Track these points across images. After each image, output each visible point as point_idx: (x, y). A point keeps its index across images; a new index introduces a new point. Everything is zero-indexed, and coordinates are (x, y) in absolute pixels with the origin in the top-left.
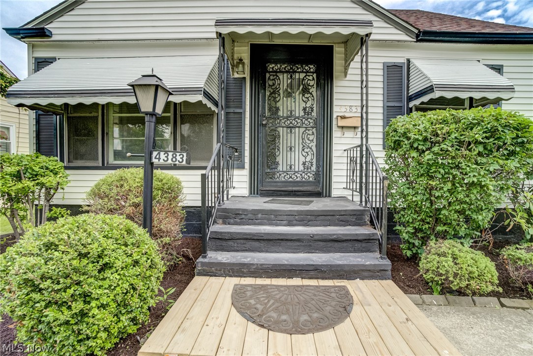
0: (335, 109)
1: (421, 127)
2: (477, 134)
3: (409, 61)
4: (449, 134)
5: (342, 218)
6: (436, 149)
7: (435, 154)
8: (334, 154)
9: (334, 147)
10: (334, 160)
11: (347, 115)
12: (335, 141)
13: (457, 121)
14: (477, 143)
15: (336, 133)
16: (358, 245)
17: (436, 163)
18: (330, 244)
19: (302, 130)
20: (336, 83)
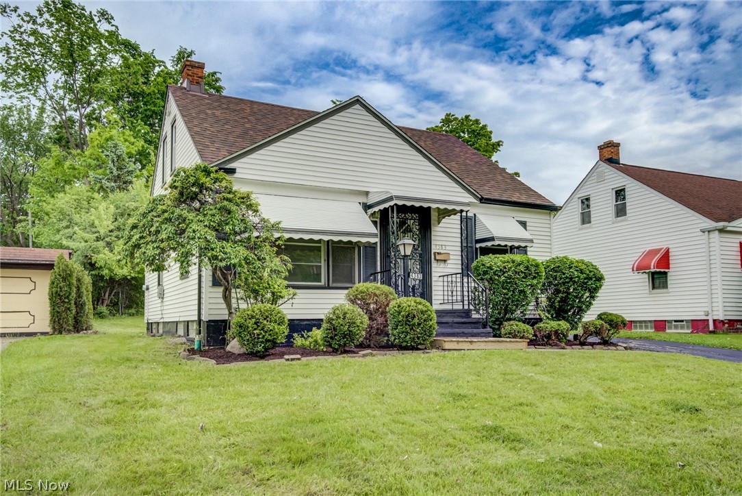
0: (433, 247)
1: (498, 264)
2: (522, 268)
3: (475, 215)
4: (511, 268)
5: (459, 314)
6: (506, 275)
7: (506, 277)
8: (433, 279)
9: (433, 274)
10: (433, 283)
11: (442, 252)
12: (433, 269)
13: (513, 262)
14: (522, 272)
15: (434, 264)
16: (473, 325)
17: (506, 281)
18: (460, 325)
19: (413, 261)
20: (433, 228)
